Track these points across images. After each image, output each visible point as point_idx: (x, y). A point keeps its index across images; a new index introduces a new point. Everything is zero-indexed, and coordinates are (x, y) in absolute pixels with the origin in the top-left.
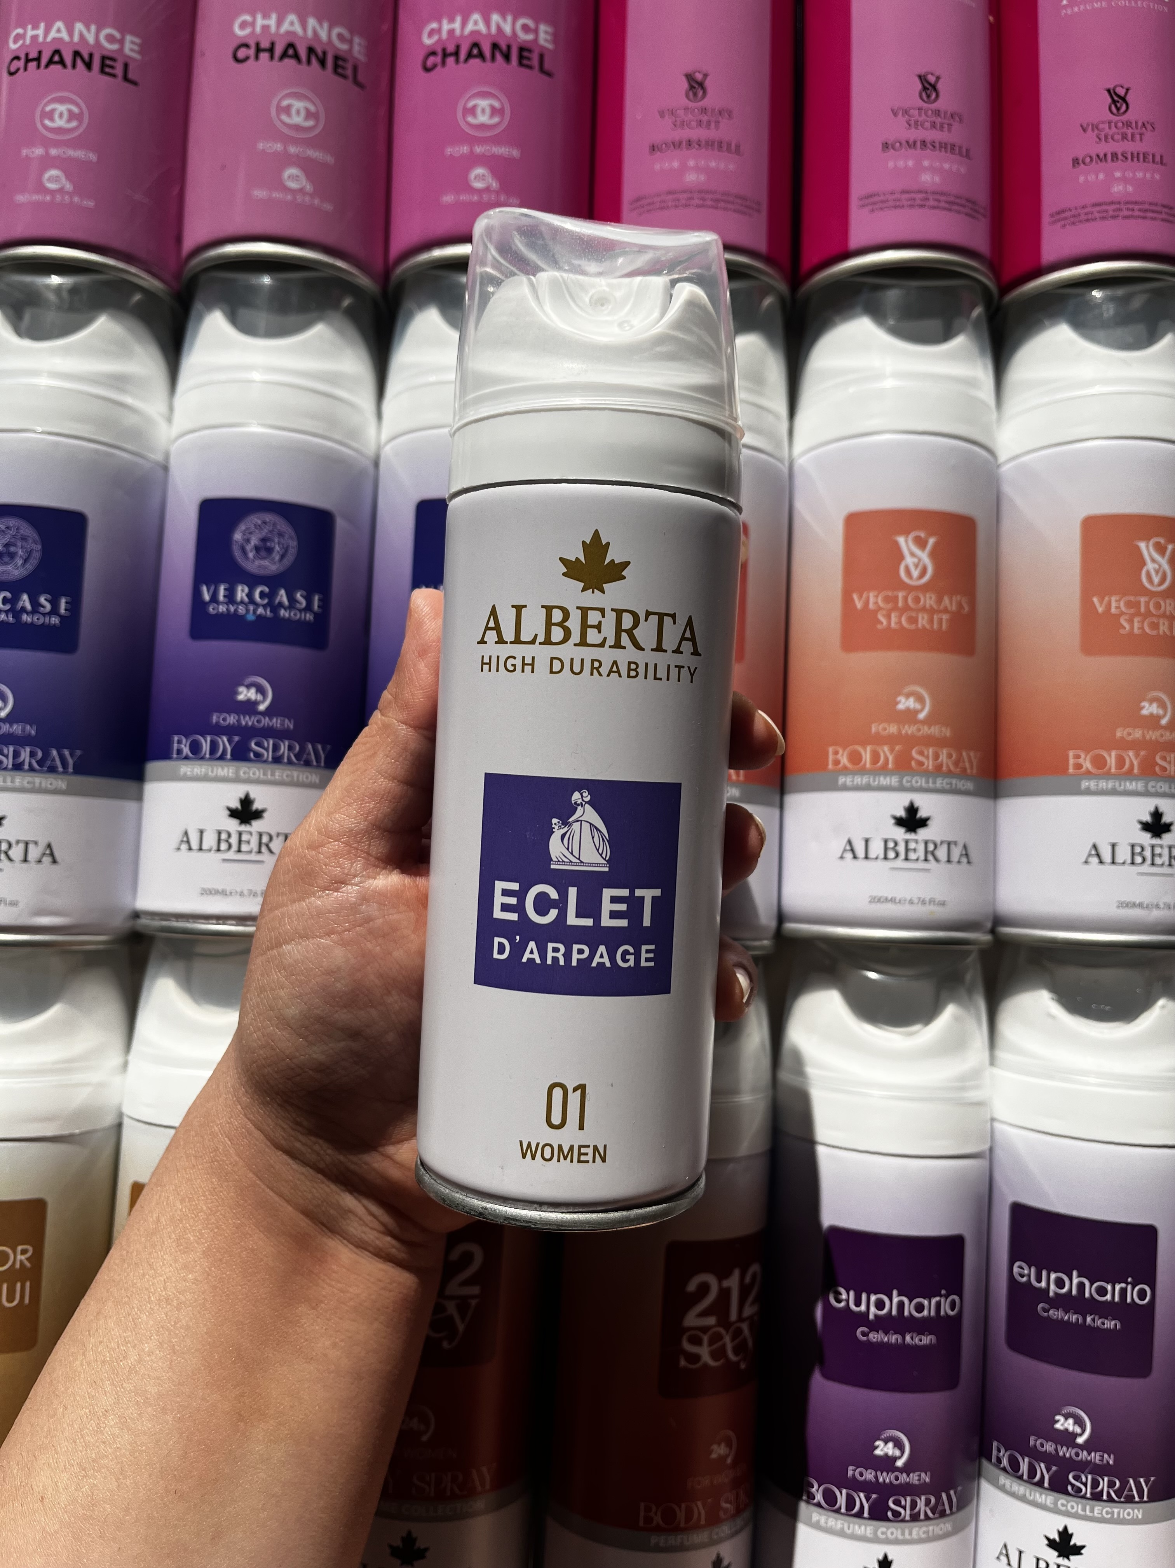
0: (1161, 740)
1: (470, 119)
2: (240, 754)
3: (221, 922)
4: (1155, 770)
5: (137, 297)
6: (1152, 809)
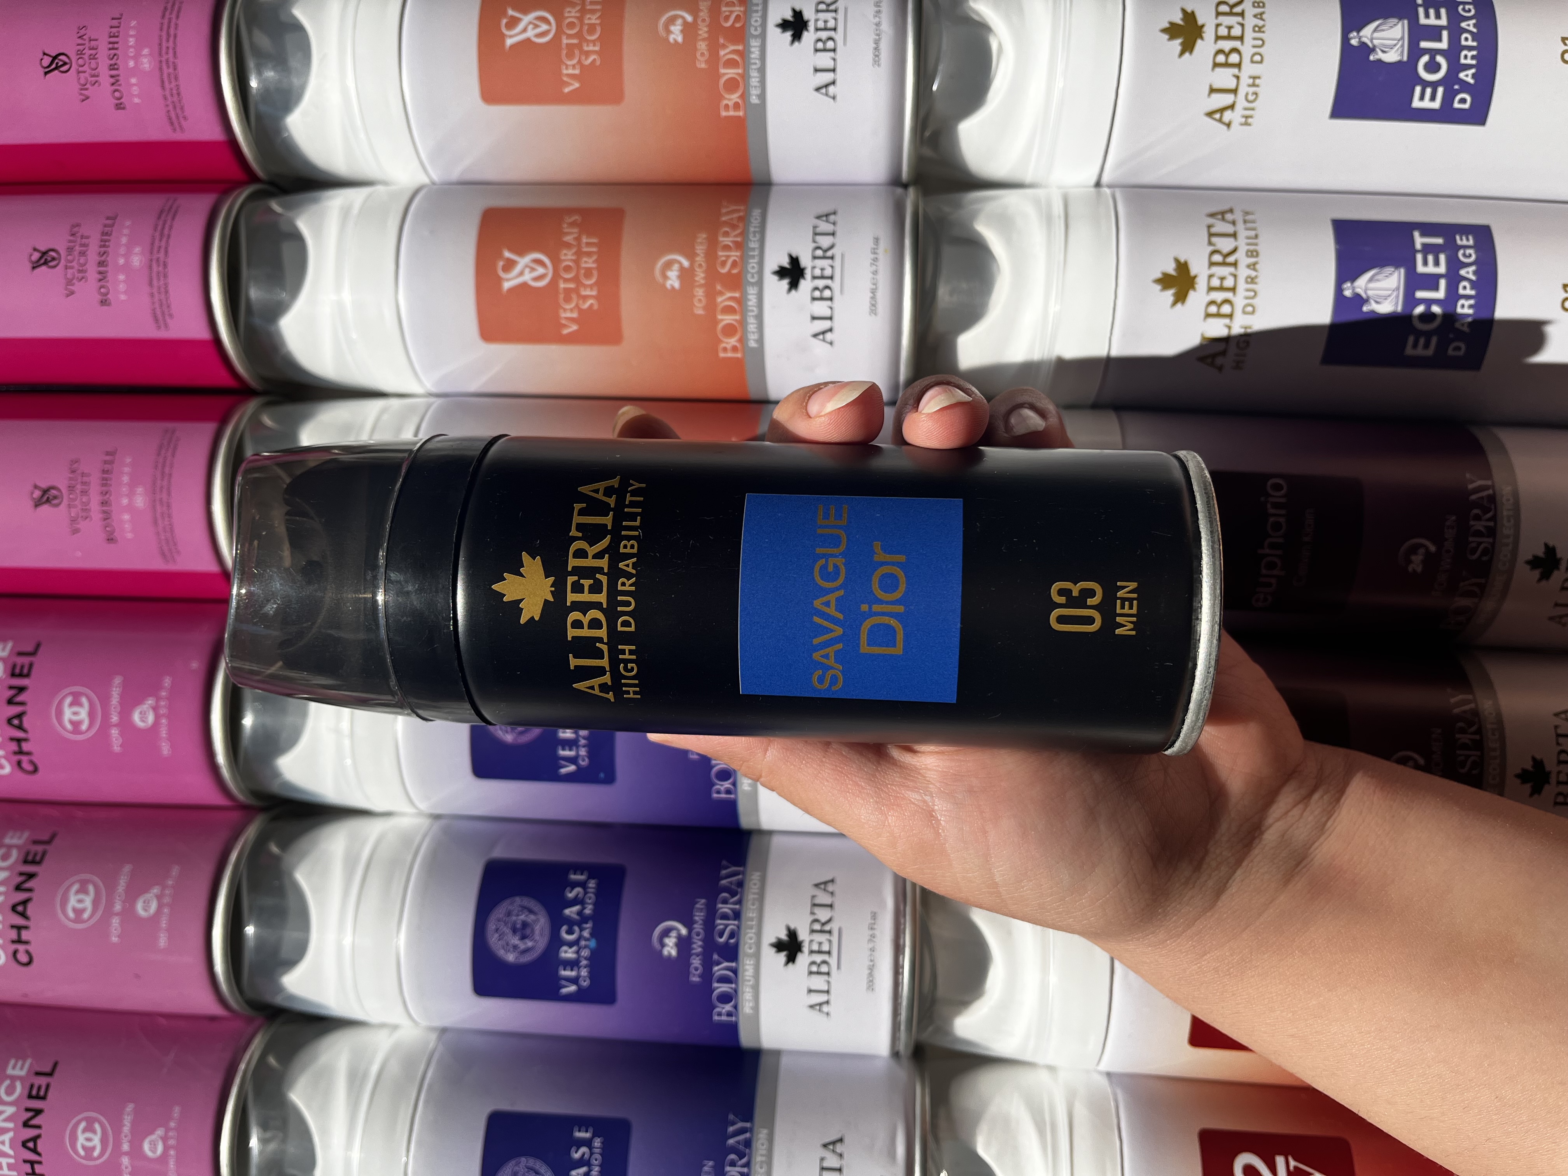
0: (708, 20)
1: (84, 727)
2: (731, 953)
3: (901, 970)
4: (739, 27)
5: (272, 1061)
6: (779, 30)
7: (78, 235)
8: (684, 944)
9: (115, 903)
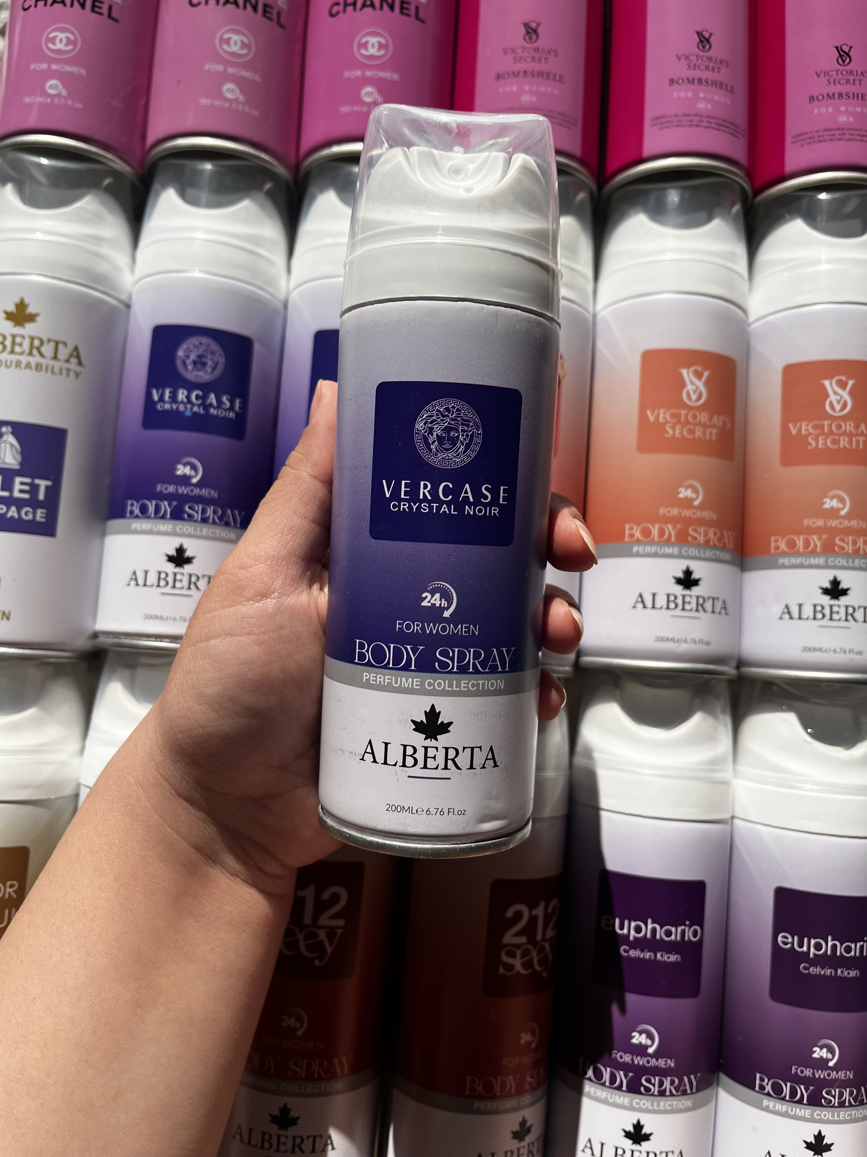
1: (363, 51)
2: (177, 515)
3: (159, 640)
7: (721, 66)
8: (185, 480)
9: (233, 68)
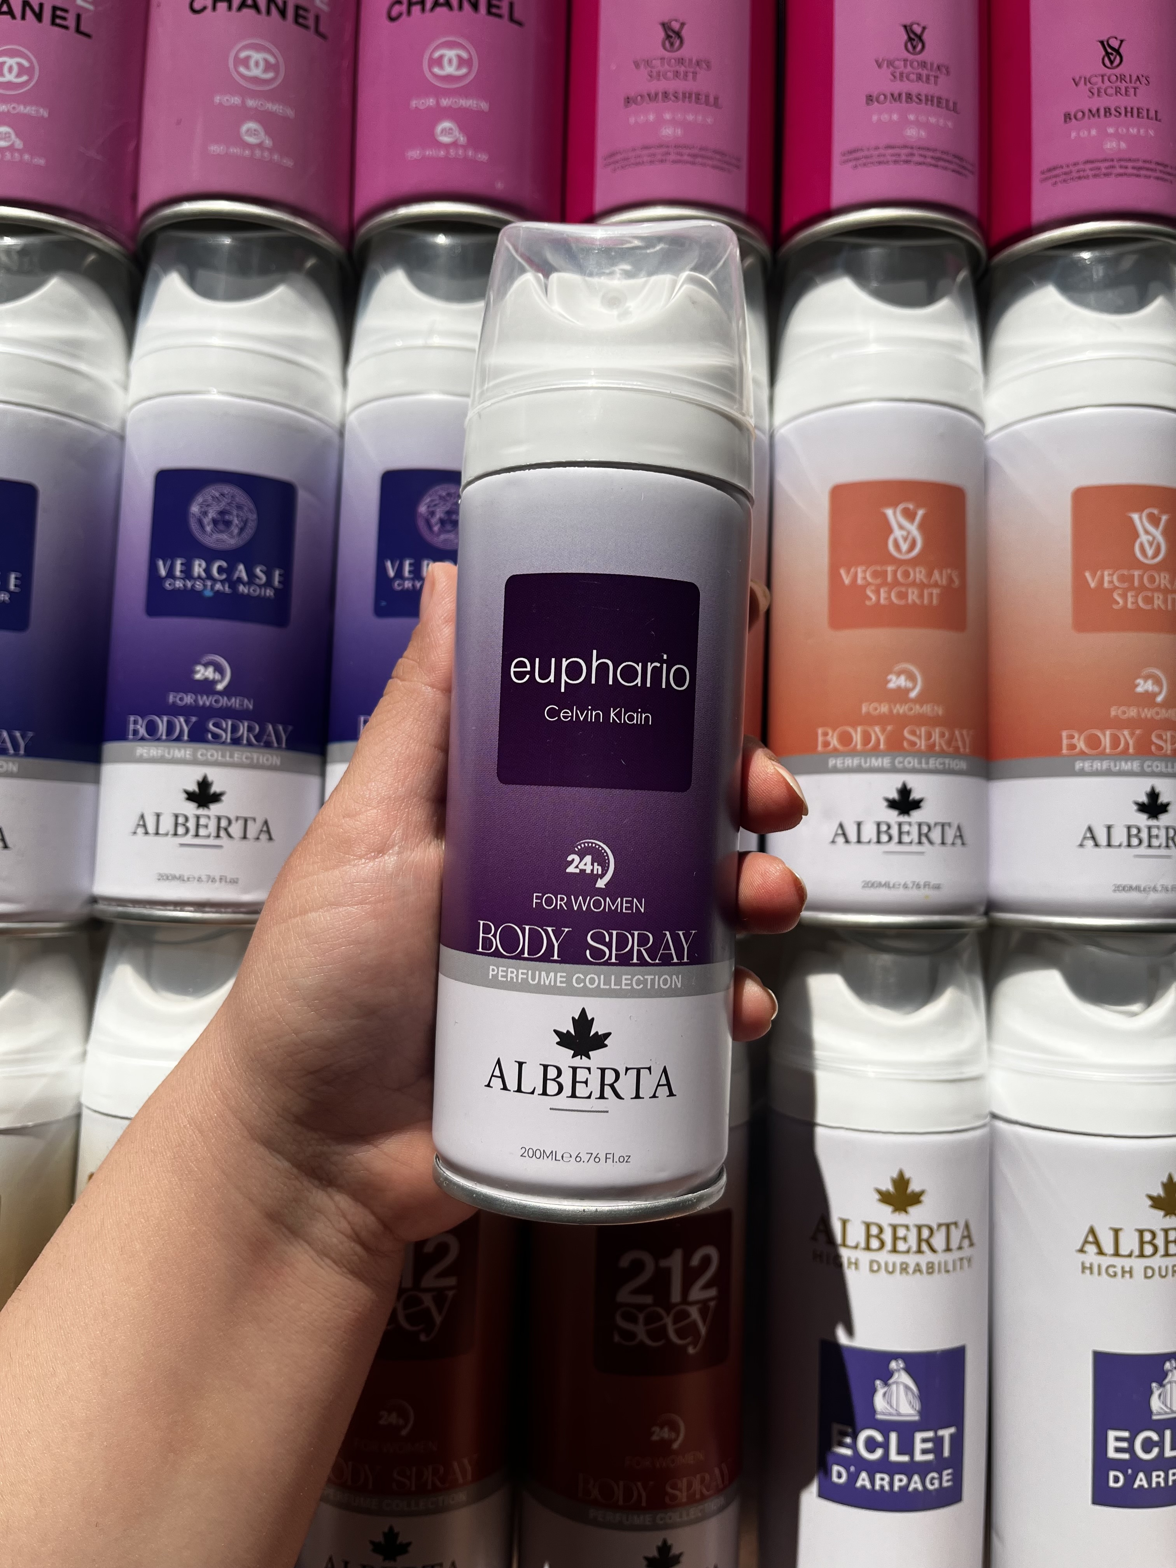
0: (1157, 718)
1: (436, 70)
2: (198, 735)
3: (179, 908)
4: (1151, 750)
5: (92, 257)
6: (1148, 789)
7: (938, 73)
8: (207, 686)
9: (255, 100)
